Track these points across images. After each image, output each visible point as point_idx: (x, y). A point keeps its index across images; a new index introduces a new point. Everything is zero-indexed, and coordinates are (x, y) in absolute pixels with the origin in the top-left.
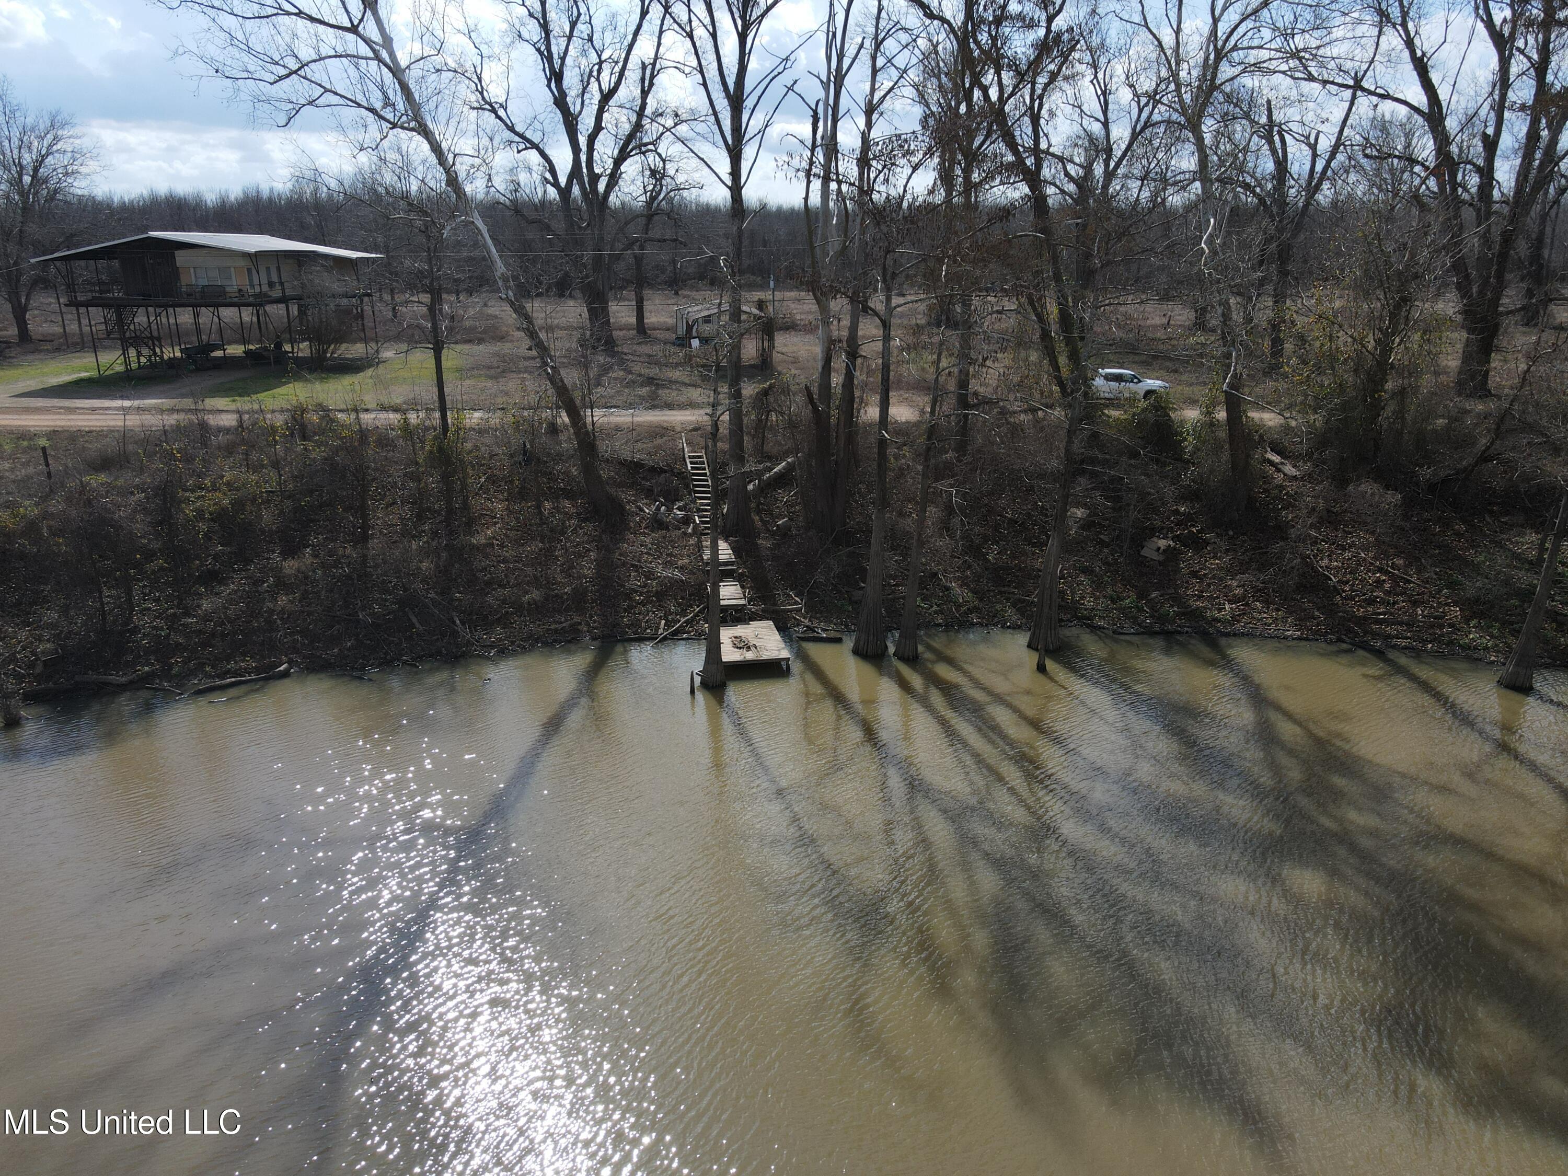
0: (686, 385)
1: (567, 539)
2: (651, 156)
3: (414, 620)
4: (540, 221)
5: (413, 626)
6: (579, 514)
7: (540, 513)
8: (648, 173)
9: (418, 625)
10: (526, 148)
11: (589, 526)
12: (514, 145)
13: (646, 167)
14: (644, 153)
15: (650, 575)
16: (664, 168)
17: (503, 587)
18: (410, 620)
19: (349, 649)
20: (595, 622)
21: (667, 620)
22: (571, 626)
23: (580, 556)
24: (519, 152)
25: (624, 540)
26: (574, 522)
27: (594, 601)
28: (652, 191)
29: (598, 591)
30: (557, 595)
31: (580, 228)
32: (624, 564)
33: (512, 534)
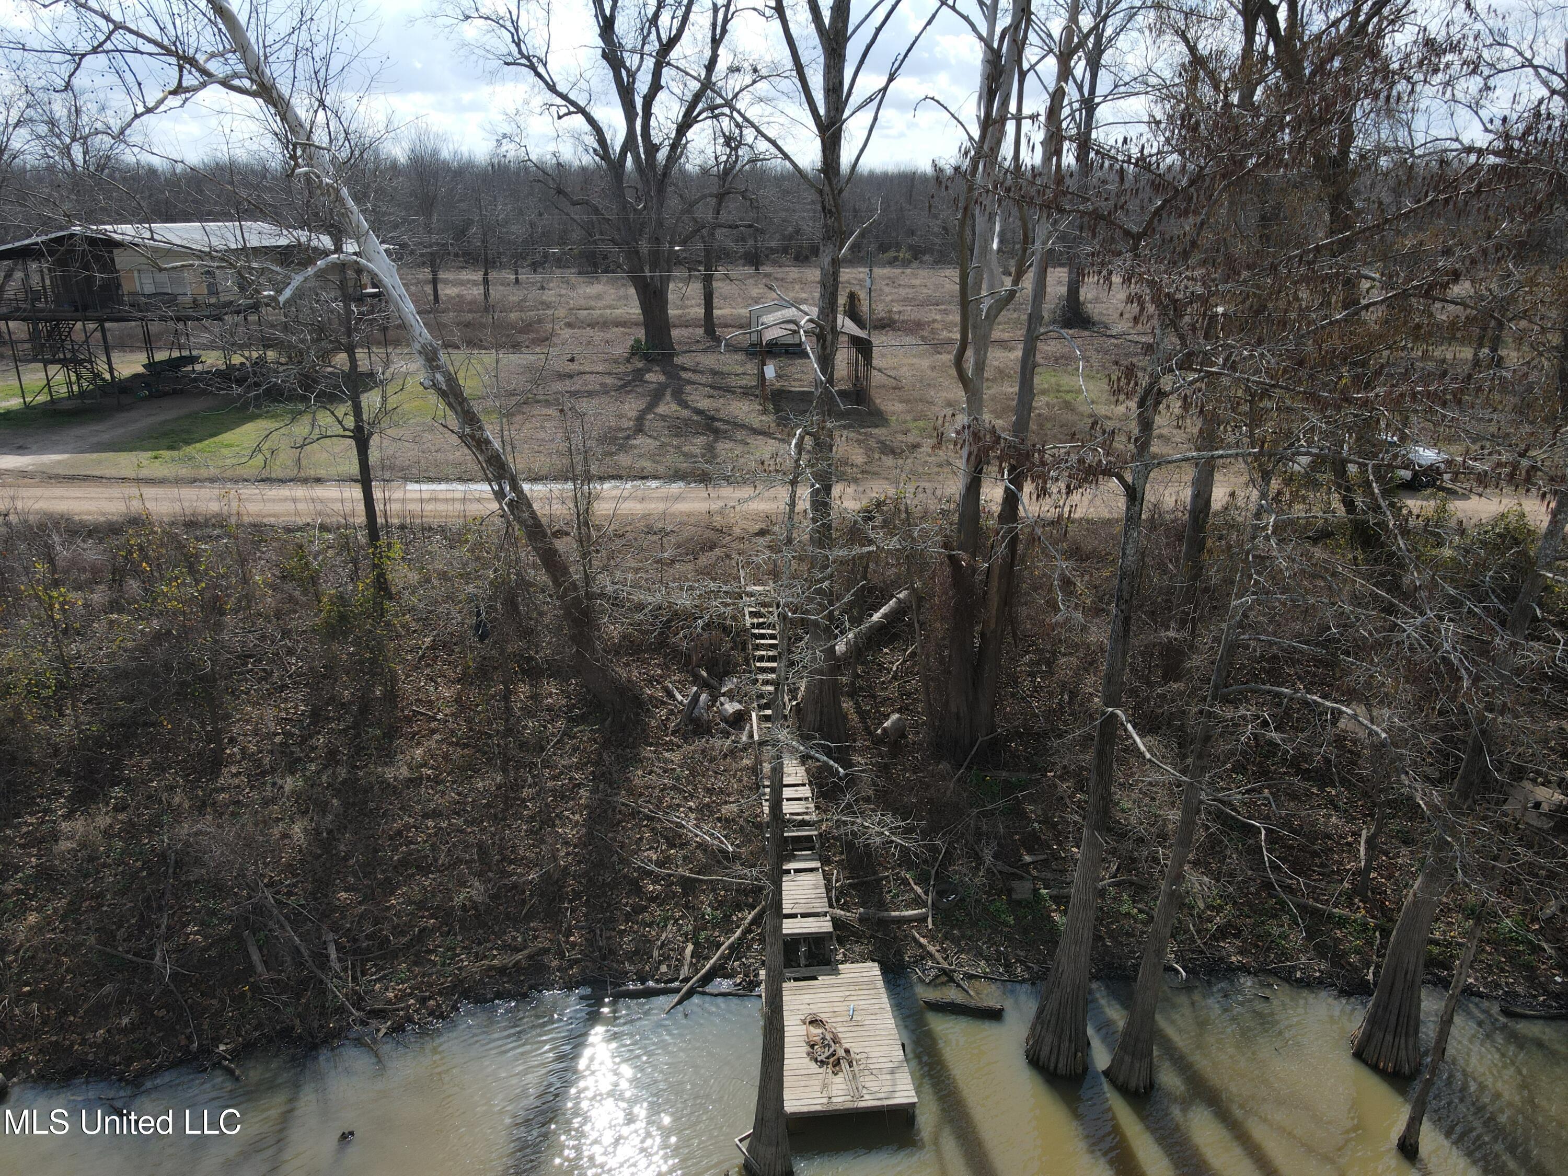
0: (756, 432)
1: (546, 764)
2: (725, 122)
3: (256, 957)
4: (587, 203)
5: (251, 967)
6: (571, 708)
7: (508, 709)
8: (721, 140)
9: (260, 968)
10: (569, 113)
11: (584, 732)
12: (553, 109)
13: (718, 133)
14: (716, 117)
15: (675, 839)
16: (741, 136)
17: (425, 871)
18: (248, 956)
19: (124, 1031)
20: (574, 945)
21: (697, 944)
22: (530, 957)
23: (561, 796)
24: (560, 117)
25: (638, 760)
26: (561, 724)
27: (577, 895)
28: (726, 162)
29: (585, 874)
30: (515, 886)
31: (635, 210)
32: (634, 814)
33: (457, 754)
